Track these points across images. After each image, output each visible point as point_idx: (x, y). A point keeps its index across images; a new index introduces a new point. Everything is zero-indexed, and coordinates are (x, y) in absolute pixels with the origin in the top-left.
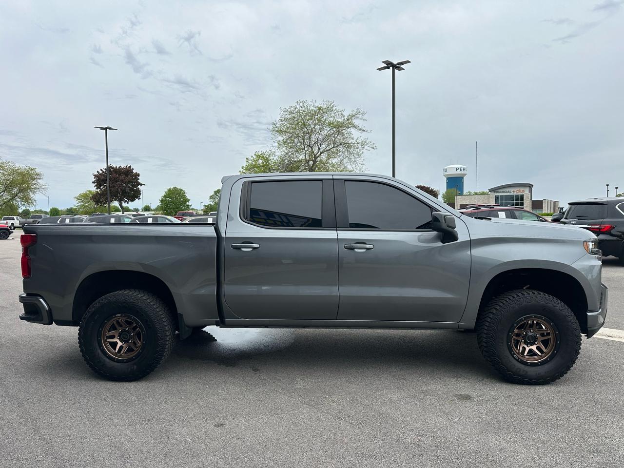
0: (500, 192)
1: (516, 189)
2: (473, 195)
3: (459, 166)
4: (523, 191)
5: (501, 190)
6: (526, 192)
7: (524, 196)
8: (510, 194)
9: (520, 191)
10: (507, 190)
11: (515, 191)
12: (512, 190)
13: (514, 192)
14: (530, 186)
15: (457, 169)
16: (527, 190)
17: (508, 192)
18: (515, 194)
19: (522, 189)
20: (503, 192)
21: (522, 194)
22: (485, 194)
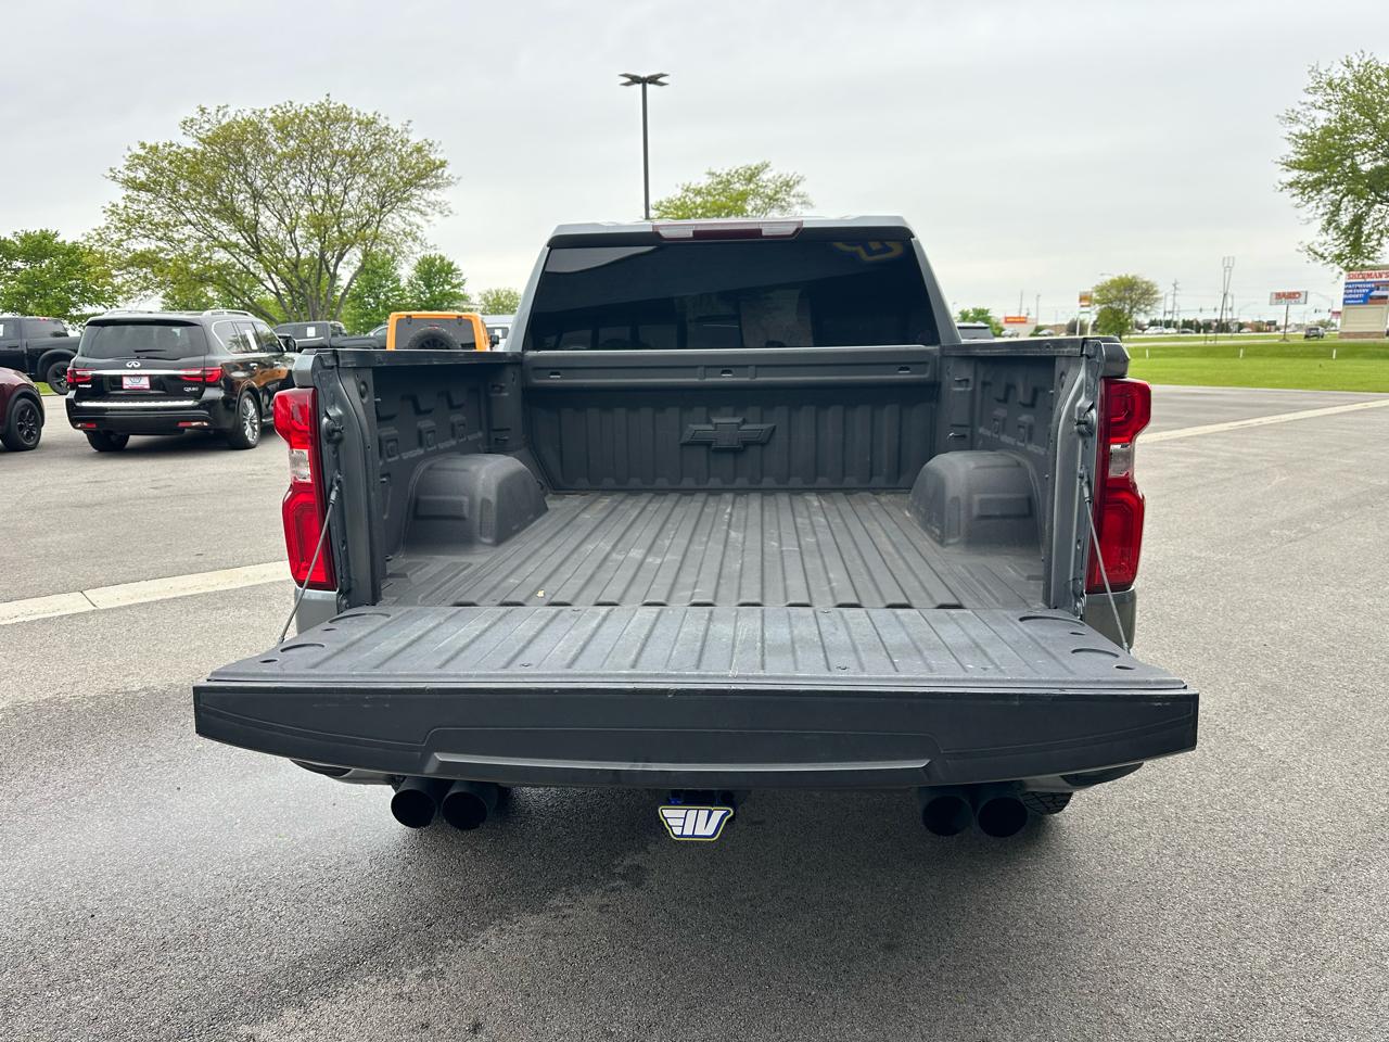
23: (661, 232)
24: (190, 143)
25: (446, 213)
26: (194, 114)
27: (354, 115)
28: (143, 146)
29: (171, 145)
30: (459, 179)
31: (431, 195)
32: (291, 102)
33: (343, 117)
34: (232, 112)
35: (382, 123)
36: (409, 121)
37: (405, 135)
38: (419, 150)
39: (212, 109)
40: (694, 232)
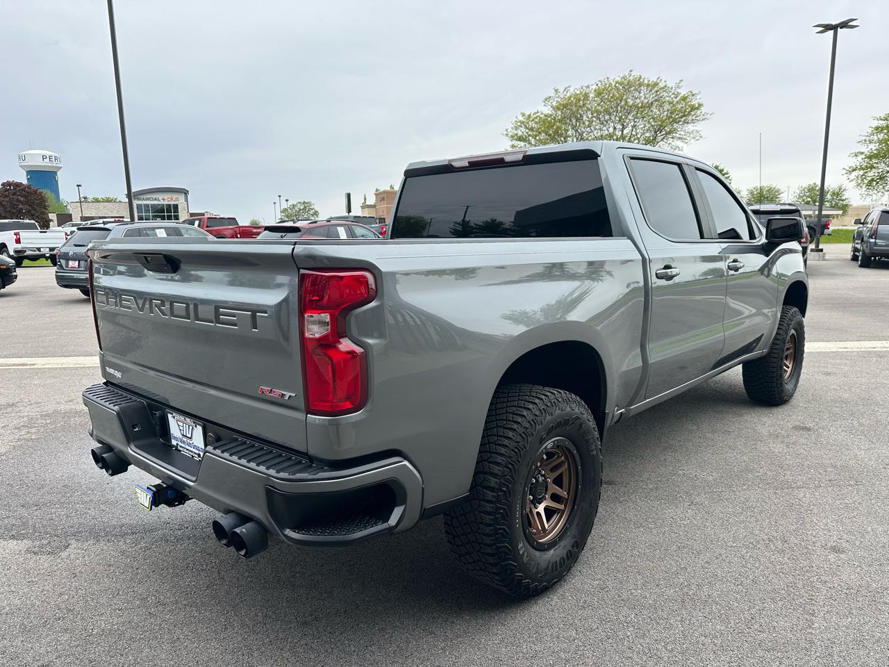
0: (143, 199)
1: (166, 196)
2: (92, 202)
3: (47, 153)
4: (178, 200)
5: (145, 197)
6: (180, 200)
7: (179, 207)
8: (159, 203)
9: (172, 199)
10: (154, 196)
11: (165, 198)
12: (160, 196)
13: (164, 200)
14: (185, 192)
15: (44, 157)
16: (181, 198)
17: (156, 199)
18: (166, 203)
19: (175, 196)
20: (147, 199)
21: (175, 203)
22: (111, 201)
23: (452, 163)
24: (547, 110)
25: (698, 138)
26: (552, 94)
27: (646, 82)
28: (523, 115)
29: (538, 112)
30: (711, 114)
31: (690, 127)
32: (608, 78)
33: (638, 84)
34: (572, 90)
35: (662, 85)
36: (681, 81)
37: (678, 90)
38: (684, 99)
39: (561, 90)
40: (469, 163)
